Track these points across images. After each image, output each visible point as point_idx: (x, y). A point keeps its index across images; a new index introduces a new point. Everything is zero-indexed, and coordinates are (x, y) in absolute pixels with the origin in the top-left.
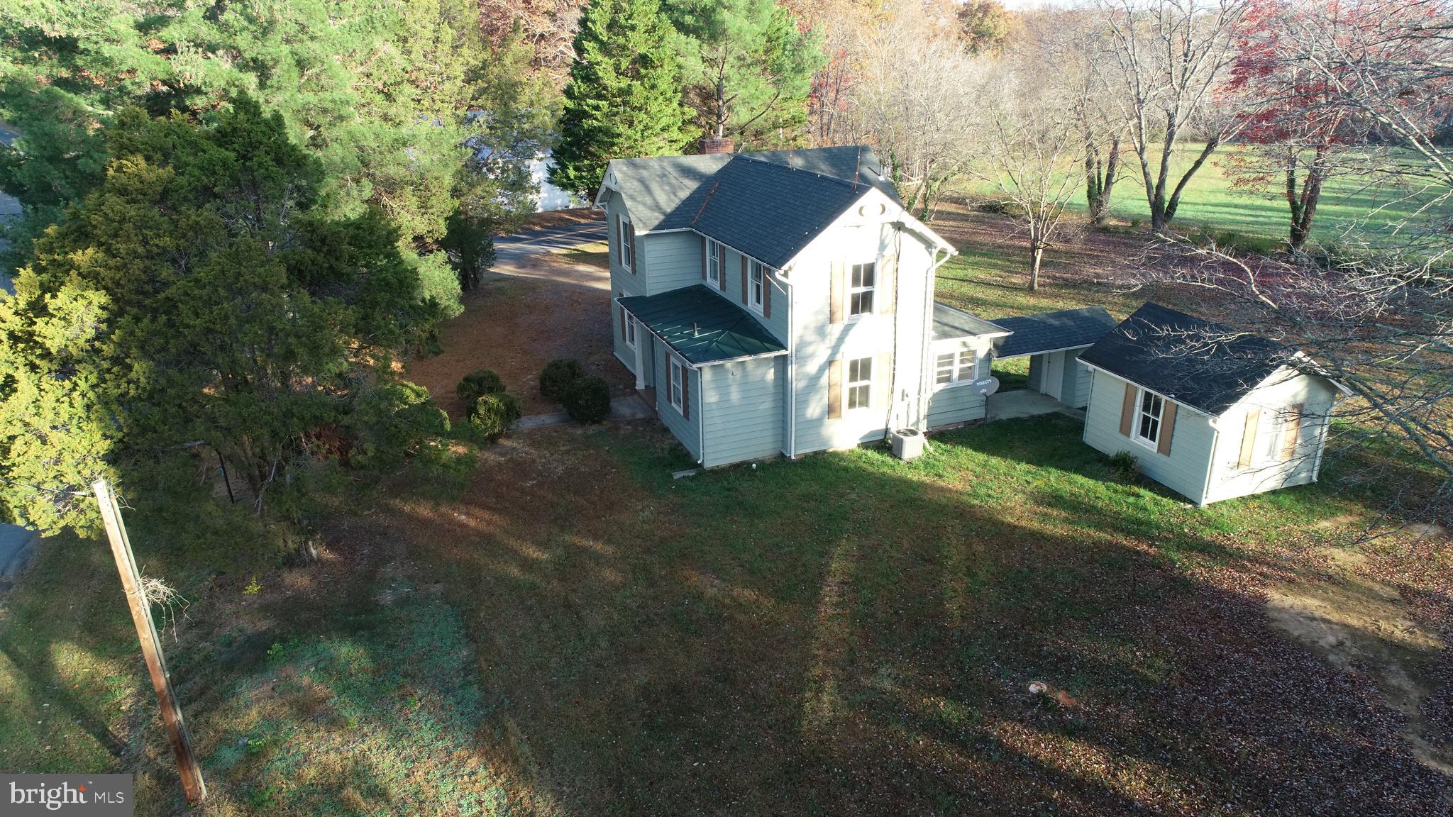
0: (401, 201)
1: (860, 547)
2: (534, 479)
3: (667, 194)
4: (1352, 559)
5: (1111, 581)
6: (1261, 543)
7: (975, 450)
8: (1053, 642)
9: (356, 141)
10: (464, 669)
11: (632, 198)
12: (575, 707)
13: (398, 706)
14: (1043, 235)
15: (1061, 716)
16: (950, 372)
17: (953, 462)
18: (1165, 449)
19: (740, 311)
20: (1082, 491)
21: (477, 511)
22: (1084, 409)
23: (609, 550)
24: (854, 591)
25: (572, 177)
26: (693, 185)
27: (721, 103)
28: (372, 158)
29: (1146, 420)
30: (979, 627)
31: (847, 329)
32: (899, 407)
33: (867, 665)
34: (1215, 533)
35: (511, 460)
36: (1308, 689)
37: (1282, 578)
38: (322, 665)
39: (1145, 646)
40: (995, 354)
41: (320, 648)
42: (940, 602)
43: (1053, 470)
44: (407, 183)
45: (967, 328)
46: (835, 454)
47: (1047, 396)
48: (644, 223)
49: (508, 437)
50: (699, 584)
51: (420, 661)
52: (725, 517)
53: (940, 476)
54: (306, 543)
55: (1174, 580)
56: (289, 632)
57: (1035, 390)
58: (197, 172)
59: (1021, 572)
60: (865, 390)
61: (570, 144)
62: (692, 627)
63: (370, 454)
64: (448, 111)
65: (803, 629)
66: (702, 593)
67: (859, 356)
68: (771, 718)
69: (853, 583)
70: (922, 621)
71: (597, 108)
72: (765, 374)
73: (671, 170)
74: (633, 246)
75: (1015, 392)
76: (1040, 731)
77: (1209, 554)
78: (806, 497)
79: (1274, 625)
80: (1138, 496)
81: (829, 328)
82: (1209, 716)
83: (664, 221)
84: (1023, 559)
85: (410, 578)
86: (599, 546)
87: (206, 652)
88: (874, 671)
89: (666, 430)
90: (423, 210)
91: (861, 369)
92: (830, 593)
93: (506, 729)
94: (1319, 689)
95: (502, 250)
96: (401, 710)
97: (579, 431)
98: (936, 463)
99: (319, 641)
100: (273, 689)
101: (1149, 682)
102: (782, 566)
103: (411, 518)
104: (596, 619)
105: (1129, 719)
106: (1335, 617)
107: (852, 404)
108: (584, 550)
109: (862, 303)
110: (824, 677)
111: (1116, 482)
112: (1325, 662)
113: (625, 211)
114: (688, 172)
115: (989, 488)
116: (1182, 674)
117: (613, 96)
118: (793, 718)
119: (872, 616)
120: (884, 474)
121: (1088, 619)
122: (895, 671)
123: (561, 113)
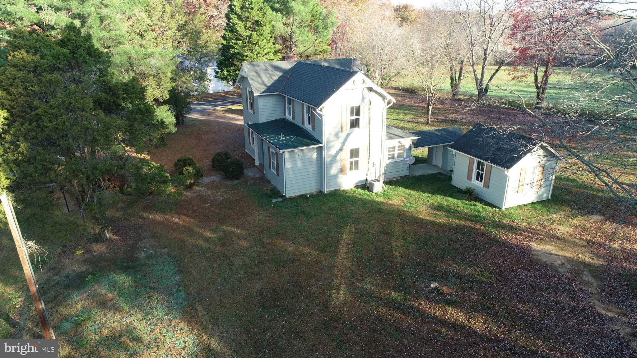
0: (148, 82)
1: (356, 229)
2: (210, 203)
3: (268, 78)
4: (566, 230)
5: (465, 241)
6: (528, 224)
7: (405, 188)
8: (441, 266)
9: (127, 55)
10: (178, 284)
11: (252, 79)
12: (229, 300)
13: (147, 301)
14: (432, 100)
15: (445, 297)
16: (393, 154)
17: (396, 193)
18: (487, 185)
19: (301, 128)
20: (452, 204)
21: (184, 218)
22: (452, 171)
23: (244, 232)
24: (353, 247)
25: (226, 75)
26: (279, 74)
27: (292, 43)
28: (134, 62)
29: (478, 173)
30: (408, 261)
31: (348, 135)
32: (372, 170)
33: (360, 278)
34: (509, 220)
35: (199, 195)
36: (550, 283)
37: (538, 238)
38: (111, 284)
39: (480, 267)
40: (413, 146)
41: (111, 277)
42: (391, 250)
43: (438, 196)
44: (151, 75)
45: (400, 135)
46: (343, 191)
47: (435, 166)
48: (258, 90)
49: (198, 186)
50: (284, 246)
51: (158, 282)
52: (295, 218)
53: (390, 199)
54: (104, 231)
55: (492, 240)
56: (96, 271)
57: (430, 163)
58: (51, 58)
59: (426, 238)
60: (357, 163)
61: (225, 60)
62: (282, 264)
63: (133, 187)
64: (169, 44)
65: (331, 263)
66: (286, 250)
67: (354, 147)
68: (317, 301)
69: (353, 244)
70: (383, 259)
71: (236, 44)
72: (312, 155)
73: (270, 67)
74: (253, 101)
75: (422, 164)
76: (436, 303)
77: (506, 229)
78: (331, 209)
79: (535, 257)
80: (476, 206)
81: (340, 134)
82: (509, 295)
83: (267, 89)
84: (427, 232)
85: (153, 246)
86: (239, 231)
87: (57, 281)
88: (363, 280)
89: (269, 182)
90: (158, 87)
91: (354, 153)
92: (343, 249)
93: (197, 310)
94: (555, 282)
95: (195, 108)
96: (148, 303)
97: (230, 183)
98: (388, 194)
99: (110, 274)
100: (88, 295)
101: (482, 282)
102: (321, 237)
103: (153, 221)
104: (238, 262)
105: (474, 297)
106: (560, 253)
107: (351, 169)
108: (231, 233)
109: (355, 124)
110: (341, 284)
111: (466, 200)
112: (556, 271)
113: (249, 85)
114: (277, 68)
115: (411, 203)
116: (497, 278)
117: (244, 39)
118: (327, 301)
119: (361, 257)
120: (366, 199)
121: (456, 257)
122: (372, 280)
123: (221, 46)
